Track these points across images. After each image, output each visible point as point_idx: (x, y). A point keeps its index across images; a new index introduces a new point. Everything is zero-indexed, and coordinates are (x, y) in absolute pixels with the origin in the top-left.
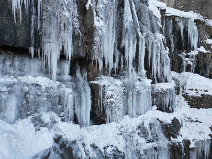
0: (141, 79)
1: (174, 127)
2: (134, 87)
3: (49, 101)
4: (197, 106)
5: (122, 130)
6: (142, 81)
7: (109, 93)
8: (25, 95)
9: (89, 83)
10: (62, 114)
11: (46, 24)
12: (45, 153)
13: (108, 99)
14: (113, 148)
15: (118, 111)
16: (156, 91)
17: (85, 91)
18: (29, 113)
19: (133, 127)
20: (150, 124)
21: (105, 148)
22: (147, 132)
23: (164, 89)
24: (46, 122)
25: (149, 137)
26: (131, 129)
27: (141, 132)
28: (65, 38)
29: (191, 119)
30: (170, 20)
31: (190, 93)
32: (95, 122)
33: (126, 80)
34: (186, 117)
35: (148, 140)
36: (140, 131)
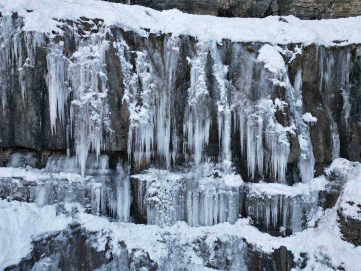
0: (220, 174)
1: (274, 263)
2: (197, 185)
3: (75, 194)
4: (355, 239)
5: (166, 237)
6: (221, 177)
7: (151, 190)
8: (55, 187)
9: (130, 177)
10: (88, 205)
11: (77, 130)
12: (54, 233)
13: (149, 197)
14: (142, 254)
15: (164, 214)
16: (252, 195)
17: (122, 186)
18: (56, 201)
19: (188, 239)
20: (219, 242)
21: (134, 250)
22: (209, 251)
23: (266, 194)
24: (67, 210)
25: (210, 259)
26: (184, 240)
27: (200, 248)
28: (92, 139)
29: (329, 260)
30: (346, 53)
31: (346, 209)
32: (135, 220)
33: (189, 175)
34: (321, 254)
35: (208, 264)
36: (197, 247)
